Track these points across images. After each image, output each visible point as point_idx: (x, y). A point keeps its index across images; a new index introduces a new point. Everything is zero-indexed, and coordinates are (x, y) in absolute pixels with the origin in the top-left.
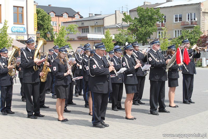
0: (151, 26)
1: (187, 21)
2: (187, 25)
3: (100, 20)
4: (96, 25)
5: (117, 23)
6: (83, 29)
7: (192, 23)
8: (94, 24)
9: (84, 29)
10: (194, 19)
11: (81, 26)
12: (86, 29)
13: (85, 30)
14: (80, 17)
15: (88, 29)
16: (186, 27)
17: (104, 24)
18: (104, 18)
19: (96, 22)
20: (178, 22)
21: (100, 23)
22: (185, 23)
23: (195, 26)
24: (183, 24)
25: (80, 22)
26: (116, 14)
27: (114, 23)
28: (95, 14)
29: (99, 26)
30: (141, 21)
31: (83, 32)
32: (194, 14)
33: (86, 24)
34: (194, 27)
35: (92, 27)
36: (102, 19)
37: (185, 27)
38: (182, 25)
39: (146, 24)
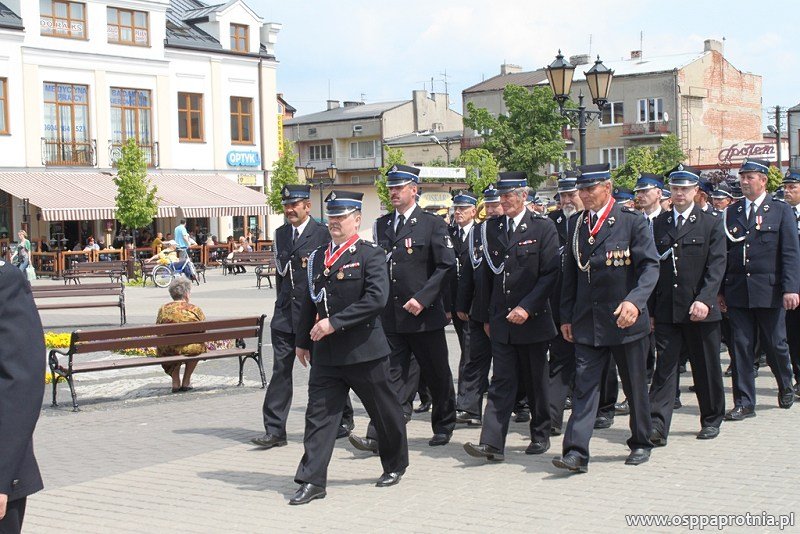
0: (548, 140)
1: (639, 121)
2: (641, 133)
3: (368, 121)
4: (357, 135)
5: (420, 129)
6: (312, 148)
7: (652, 128)
8: (351, 132)
9: (318, 148)
10: (660, 115)
11: (308, 139)
12: (323, 147)
13: (318, 151)
14: (287, 111)
15: (330, 148)
16: (636, 139)
17: (382, 133)
18: (382, 114)
19: (357, 128)
20: (613, 124)
21: (368, 129)
22: (633, 127)
23: (662, 135)
24: (629, 130)
25: (306, 126)
26: (414, 101)
27: (409, 130)
28: (345, 103)
29: (367, 137)
30: (518, 126)
31: (312, 157)
32: (660, 101)
33: (323, 133)
34: (662, 138)
35: (344, 140)
36: (377, 117)
37: (632, 140)
38: (625, 134)
39: (534, 133)
